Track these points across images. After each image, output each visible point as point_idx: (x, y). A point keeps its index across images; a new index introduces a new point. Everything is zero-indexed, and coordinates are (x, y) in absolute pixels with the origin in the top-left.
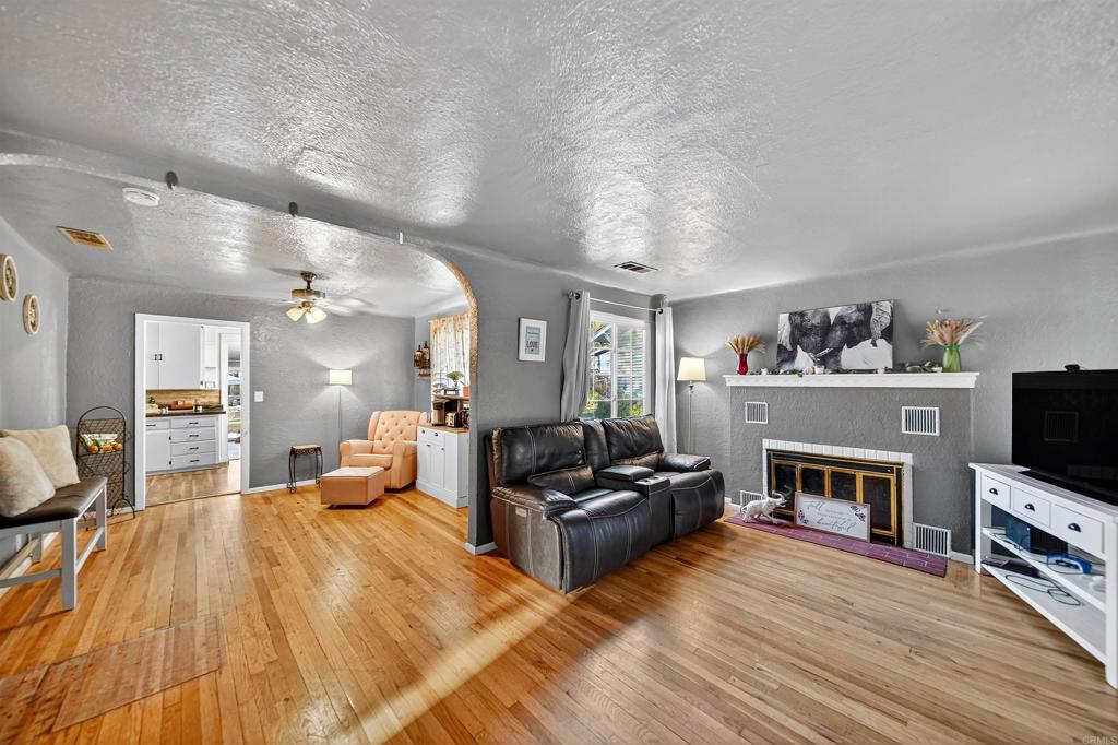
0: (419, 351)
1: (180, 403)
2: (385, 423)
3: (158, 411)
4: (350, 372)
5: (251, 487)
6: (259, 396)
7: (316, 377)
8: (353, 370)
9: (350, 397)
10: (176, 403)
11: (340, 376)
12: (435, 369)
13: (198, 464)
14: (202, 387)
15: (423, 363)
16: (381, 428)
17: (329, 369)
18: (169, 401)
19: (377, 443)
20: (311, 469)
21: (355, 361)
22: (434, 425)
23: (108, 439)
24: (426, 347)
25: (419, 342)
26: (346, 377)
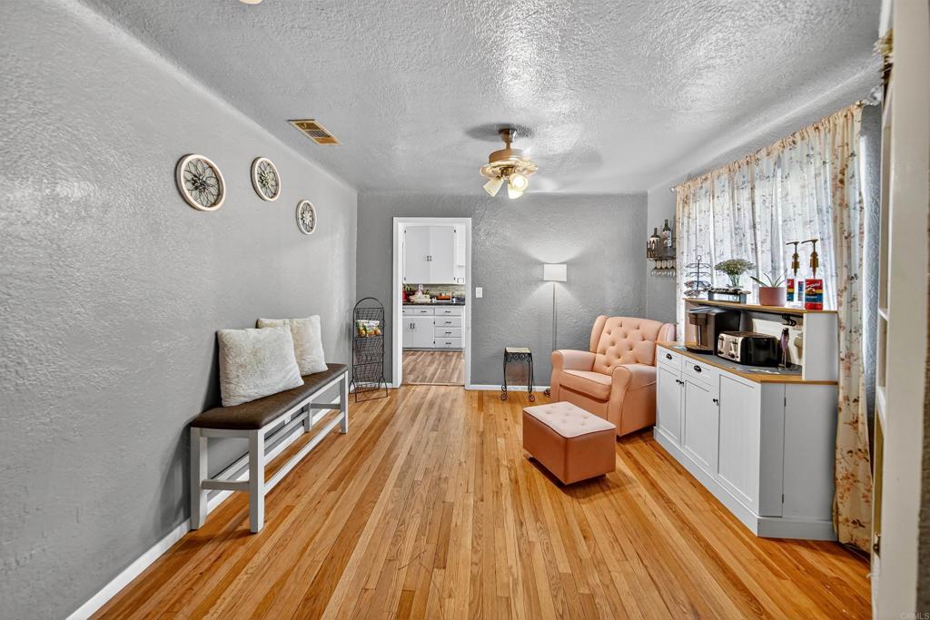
0: (655, 235)
1: (443, 295)
2: (611, 331)
3: (429, 300)
4: (565, 266)
5: (472, 383)
6: (479, 292)
7: (531, 271)
8: (569, 264)
9: (565, 296)
10: (441, 294)
11: (555, 271)
12: (685, 258)
13: (451, 346)
14: (455, 282)
15: (663, 252)
16: (605, 338)
17: (543, 264)
18: (437, 293)
19: (600, 358)
20: (523, 376)
21: (572, 252)
22: (690, 350)
23: (374, 324)
24: (667, 228)
25: (654, 221)
26: (561, 272)
